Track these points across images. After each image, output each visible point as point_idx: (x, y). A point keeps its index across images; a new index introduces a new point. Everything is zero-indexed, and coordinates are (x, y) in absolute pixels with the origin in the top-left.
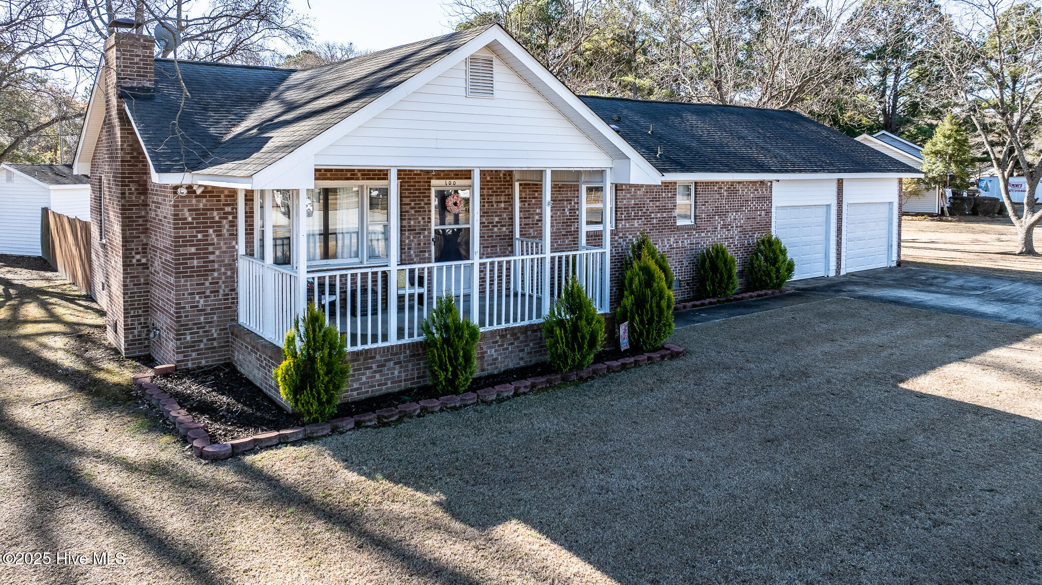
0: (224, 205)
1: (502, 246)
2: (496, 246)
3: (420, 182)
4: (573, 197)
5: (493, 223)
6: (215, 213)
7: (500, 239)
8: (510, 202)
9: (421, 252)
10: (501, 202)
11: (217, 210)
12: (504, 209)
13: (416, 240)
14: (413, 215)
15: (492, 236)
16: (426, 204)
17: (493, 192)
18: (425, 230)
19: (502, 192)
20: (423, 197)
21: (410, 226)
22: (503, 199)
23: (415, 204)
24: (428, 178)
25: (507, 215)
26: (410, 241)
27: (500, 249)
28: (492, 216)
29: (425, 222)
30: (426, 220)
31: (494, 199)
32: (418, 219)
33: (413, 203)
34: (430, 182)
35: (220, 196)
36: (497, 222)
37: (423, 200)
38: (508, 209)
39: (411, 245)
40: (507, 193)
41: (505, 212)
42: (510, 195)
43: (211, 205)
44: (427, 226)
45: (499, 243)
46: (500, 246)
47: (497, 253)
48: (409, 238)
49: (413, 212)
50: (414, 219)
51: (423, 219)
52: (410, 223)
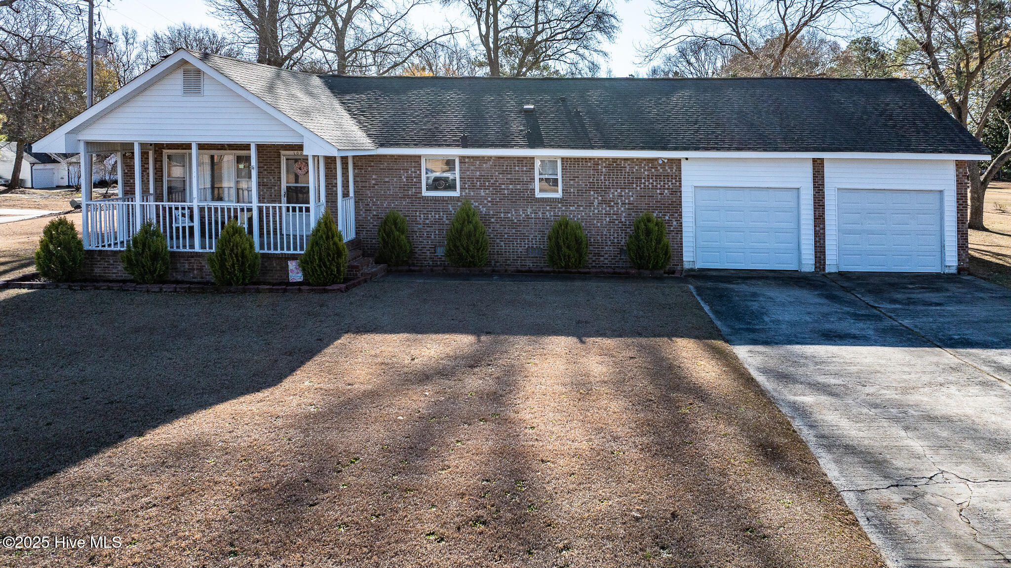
3: (271, 152)
4: (410, 167)
9: (272, 201)
13: (268, 193)
14: (265, 175)
15: (332, 194)
18: (276, 186)
20: (274, 162)
21: (263, 183)
23: (267, 168)
24: (279, 150)
28: (332, 179)
29: (276, 180)
32: (270, 178)
33: (265, 167)
34: (281, 152)
37: (273, 165)
44: (278, 183)
48: (263, 190)
49: (266, 173)
50: (267, 178)
51: (274, 178)
52: (263, 180)
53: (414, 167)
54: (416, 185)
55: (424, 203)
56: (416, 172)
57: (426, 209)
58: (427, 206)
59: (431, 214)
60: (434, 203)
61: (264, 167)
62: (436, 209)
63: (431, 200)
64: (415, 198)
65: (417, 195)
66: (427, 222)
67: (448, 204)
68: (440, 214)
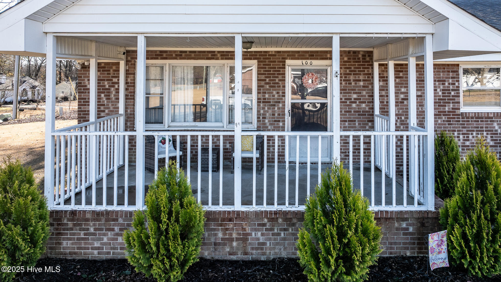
0: (112, 77)
1: (361, 121)
2: (355, 121)
3: (275, 62)
4: (447, 78)
5: (351, 99)
6: (106, 83)
7: (359, 115)
8: (370, 81)
9: (275, 121)
10: (360, 81)
11: (107, 80)
12: (363, 87)
13: (270, 111)
14: (267, 89)
15: (351, 112)
16: (280, 80)
17: (350, 71)
18: (279, 102)
19: (361, 71)
21: (265, 99)
22: (361, 77)
23: (270, 80)
24: (283, 58)
25: (367, 93)
26: (264, 111)
27: (359, 124)
28: (351, 93)
29: (279, 96)
30: (281, 94)
31: (352, 77)
32: (272, 93)
33: (267, 80)
34: (285, 62)
35: (109, 71)
36: (355, 99)
37: (277, 77)
38: (368, 87)
39: (265, 115)
40: (366, 72)
41: (364, 90)
42: (370, 74)
43: (103, 77)
44: (282, 99)
45: (357, 118)
46: (358, 121)
47: (355, 127)
48: (263, 108)
49: (267, 87)
50: (269, 93)
51: (278, 93)
52: (264, 96)
53: (452, 78)
54: (454, 100)
55: (464, 121)
56: (454, 84)
57: (465, 128)
58: (467, 124)
59: (472, 134)
60: (475, 121)
61: (265, 80)
62: (478, 127)
63: (472, 118)
64: (453, 115)
65: (455, 112)
66: (467, 143)
67: (493, 121)
68: (483, 134)
